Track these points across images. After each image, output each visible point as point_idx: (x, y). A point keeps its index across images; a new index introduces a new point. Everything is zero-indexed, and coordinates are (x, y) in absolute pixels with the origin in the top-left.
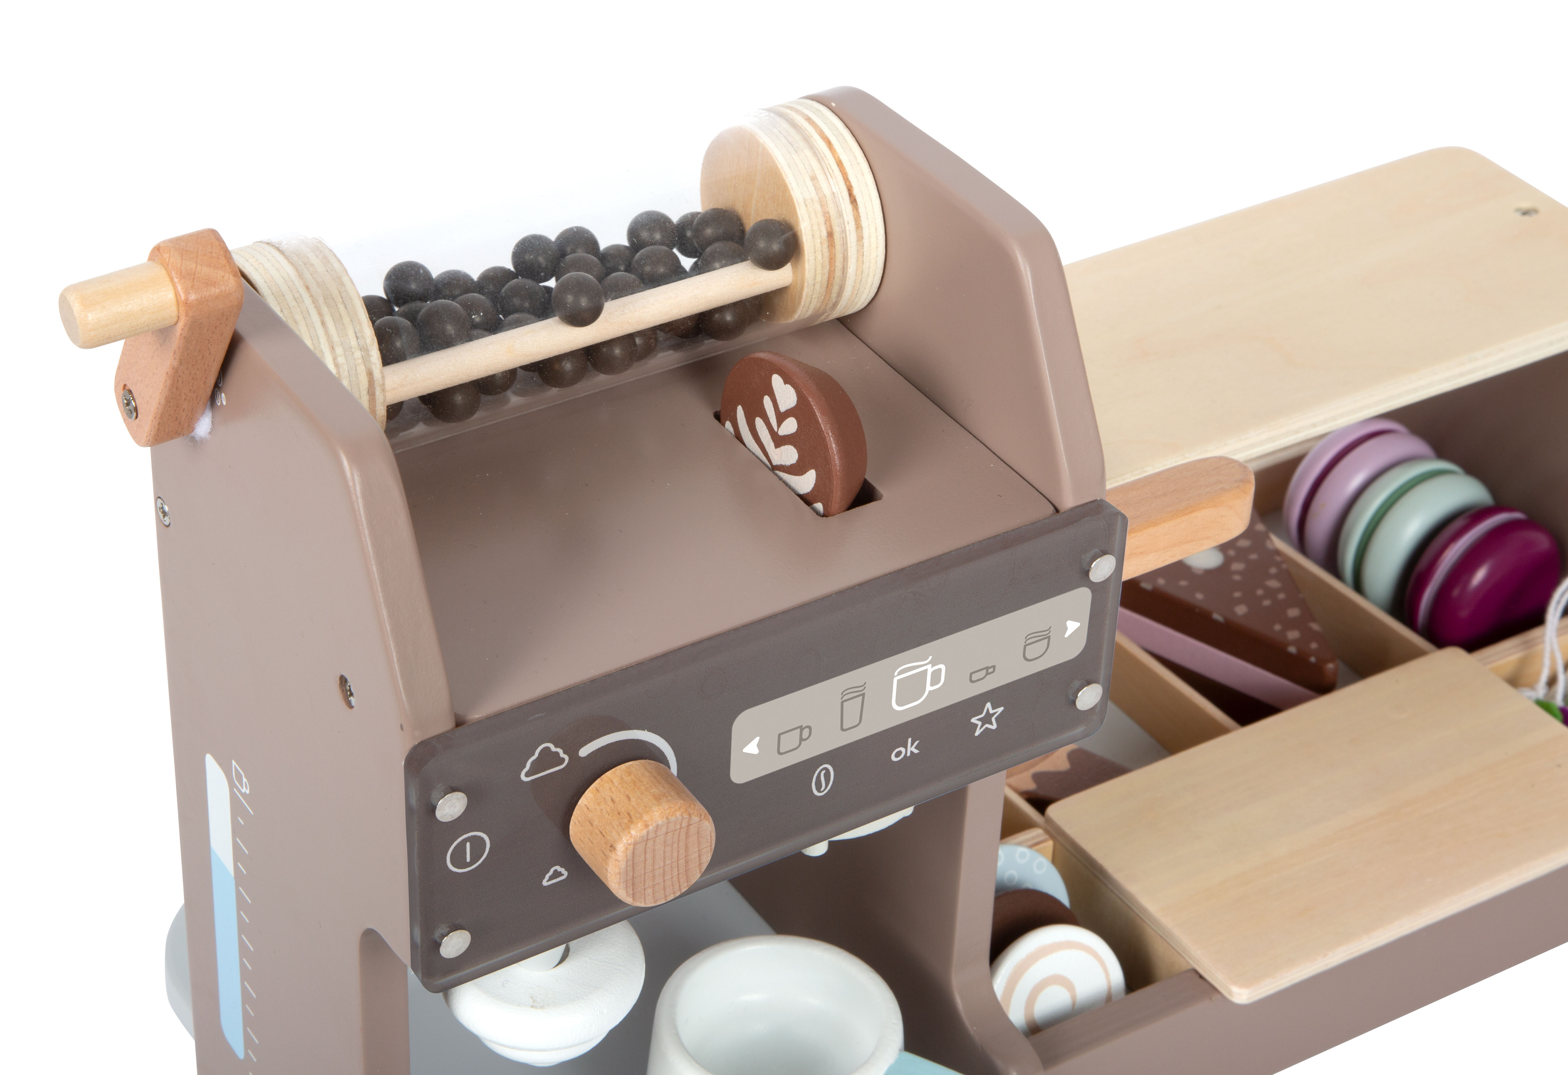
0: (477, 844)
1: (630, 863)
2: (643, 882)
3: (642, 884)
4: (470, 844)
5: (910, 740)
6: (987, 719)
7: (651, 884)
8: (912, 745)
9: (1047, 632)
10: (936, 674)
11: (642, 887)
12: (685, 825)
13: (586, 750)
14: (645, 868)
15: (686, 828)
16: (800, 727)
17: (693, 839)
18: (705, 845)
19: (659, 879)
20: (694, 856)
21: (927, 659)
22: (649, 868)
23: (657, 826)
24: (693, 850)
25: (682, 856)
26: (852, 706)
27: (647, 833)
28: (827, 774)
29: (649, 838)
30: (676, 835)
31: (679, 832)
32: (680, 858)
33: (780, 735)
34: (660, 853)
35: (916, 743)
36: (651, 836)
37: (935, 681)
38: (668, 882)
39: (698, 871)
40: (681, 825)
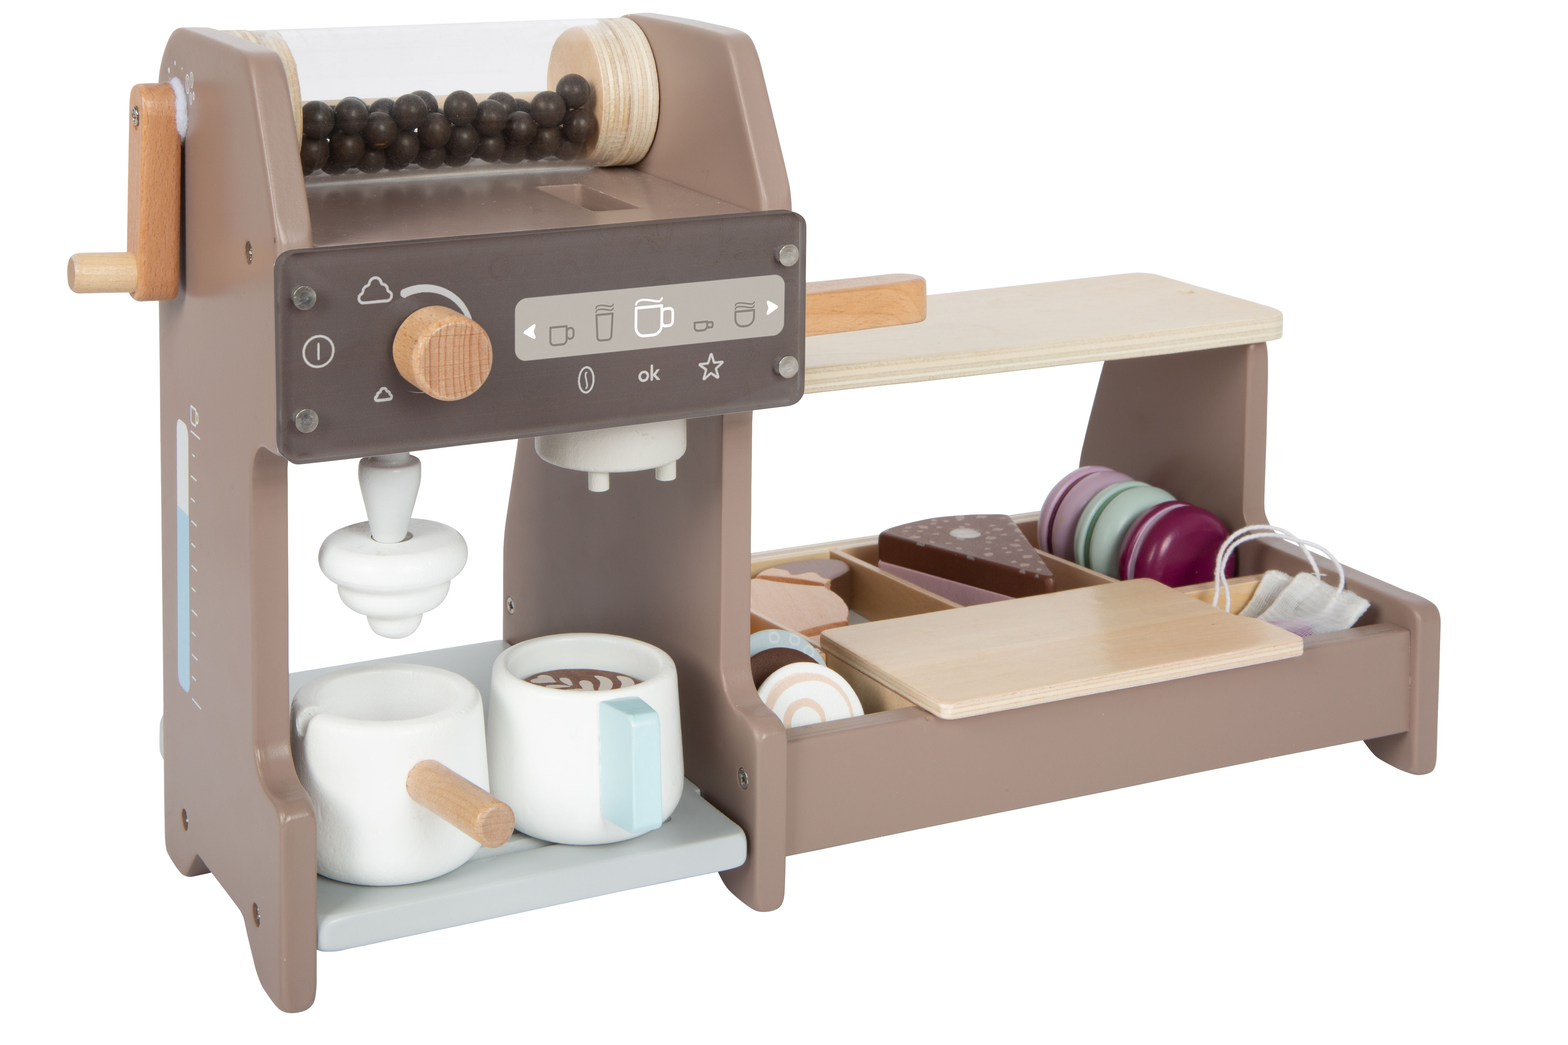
0: (325, 347)
1: (428, 352)
2: (437, 373)
4: (321, 345)
5: (652, 366)
6: (711, 368)
7: (444, 378)
8: (654, 371)
9: (752, 306)
10: (667, 314)
11: (437, 378)
12: (468, 332)
13: (406, 293)
14: (439, 361)
15: (469, 336)
16: (566, 326)
17: (475, 347)
18: (484, 357)
19: (450, 375)
20: (476, 364)
21: (659, 299)
22: (442, 363)
23: (448, 327)
24: (475, 358)
25: (467, 361)
26: (605, 321)
27: (441, 330)
28: (589, 375)
29: (442, 335)
30: (462, 340)
31: (465, 338)
32: (465, 362)
33: (551, 328)
34: (450, 351)
35: (657, 371)
36: (443, 333)
37: (667, 320)
38: (457, 381)
39: (479, 379)
40: (465, 332)
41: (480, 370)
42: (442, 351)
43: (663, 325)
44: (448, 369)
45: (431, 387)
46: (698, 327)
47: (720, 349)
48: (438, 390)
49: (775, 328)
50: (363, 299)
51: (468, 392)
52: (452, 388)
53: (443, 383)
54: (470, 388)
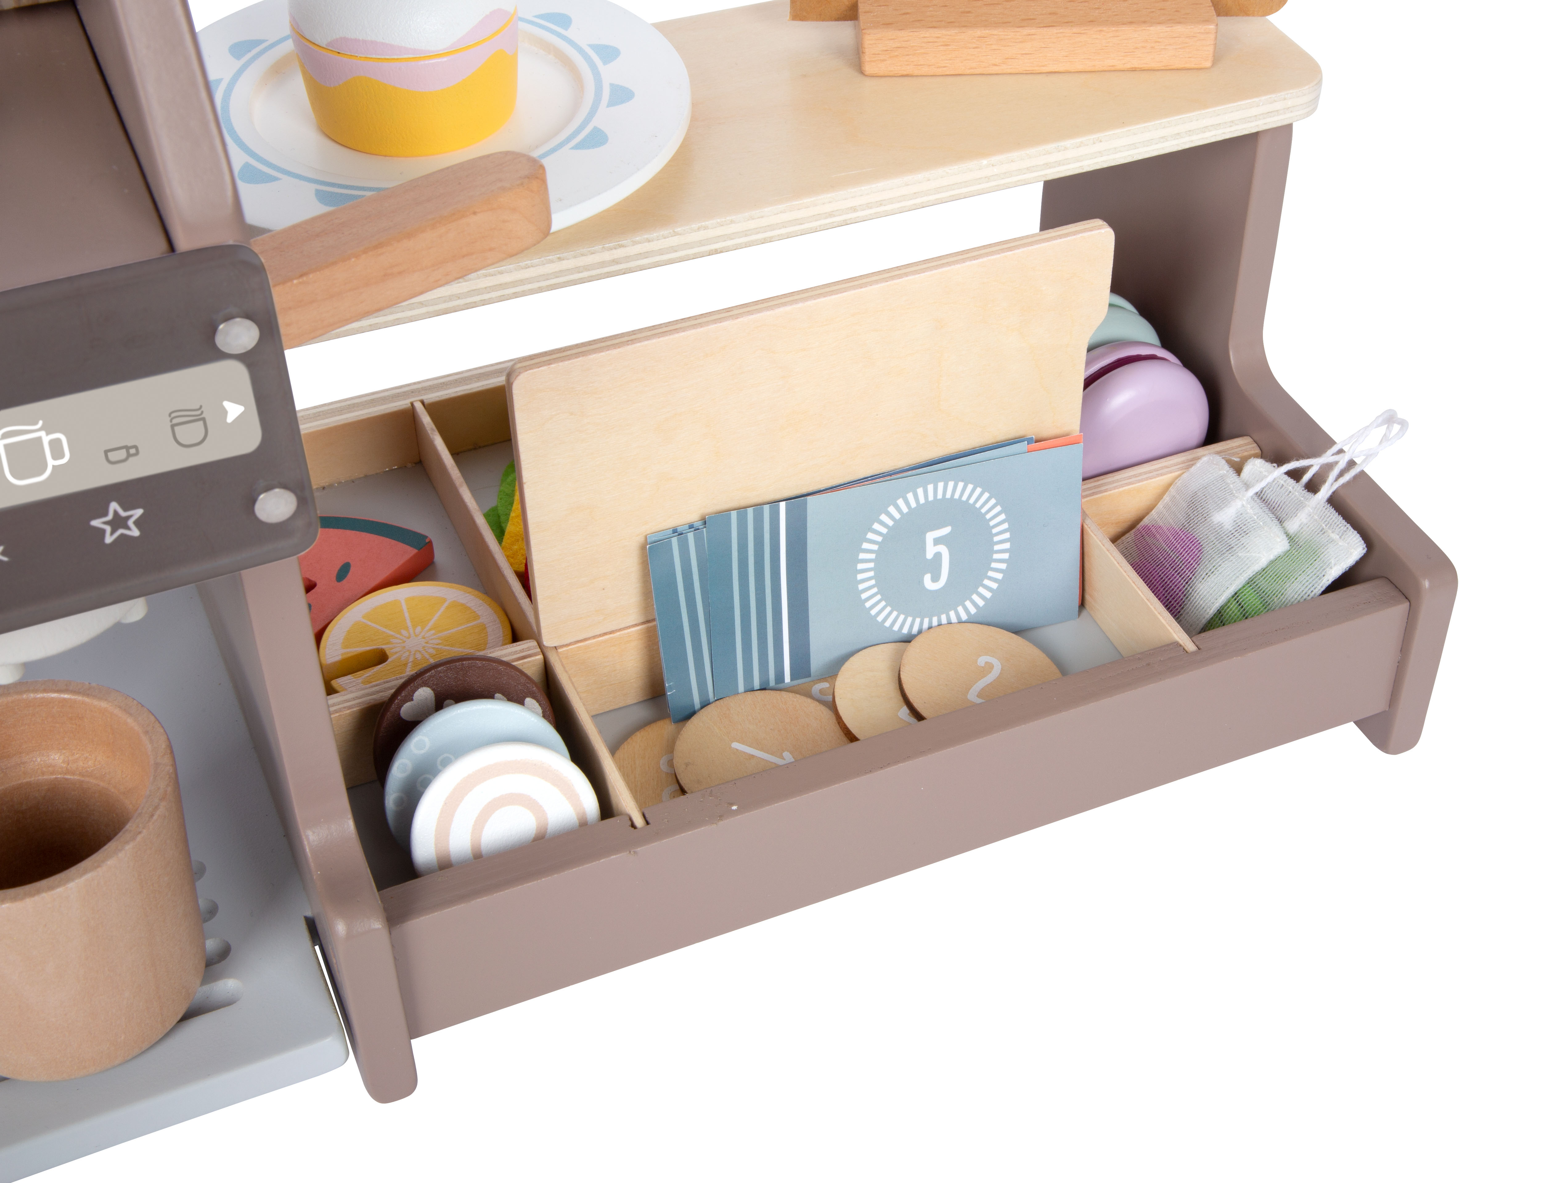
6: (118, 522)
9: (199, 412)
10: (56, 446)
21: (36, 423)
37: (57, 452)
43: (51, 463)
46: (113, 456)
49: (248, 441)
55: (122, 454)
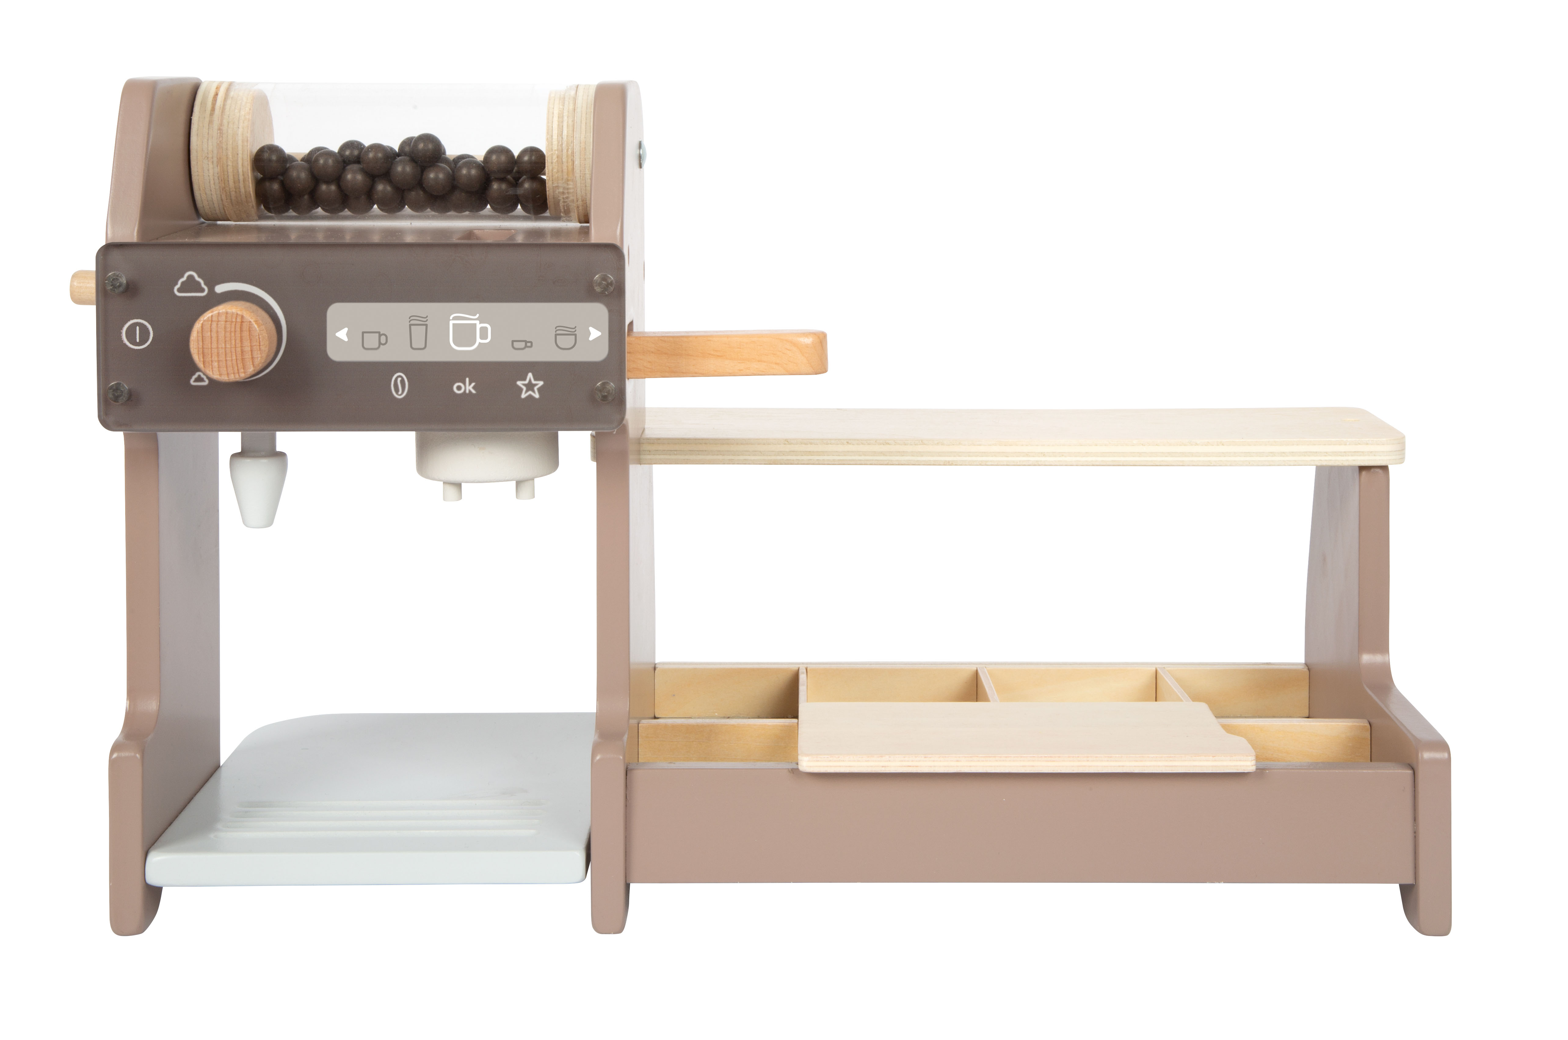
0: (144, 331)
1: (200, 335)
2: (210, 354)
3: (210, 356)
4: (139, 328)
5: (467, 380)
6: (530, 387)
7: (216, 359)
8: (470, 384)
9: (574, 330)
10: (484, 331)
11: (210, 359)
12: (239, 320)
13: (220, 289)
14: (211, 343)
15: (240, 324)
16: (379, 333)
17: (246, 334)
18: (255, 344)
19: (222, 358)
20: (247, 349)
21: (475, 315)
22: (214, 345)
23: (219, 313)
24: (247, 343)
25: (239, 345)
26: (418, 331)
27: (212, 316)
28: (403, 381)
29: (213, 320)
30: (233, 326)
31: (235, 325)
32: (237, 346)
33: (363, 333)
34: (222, 335)
35: (473, 384)
36: (215, 319)
37: (484, 335)
38: (229, 363)
39: (251, 363)
40: (236, 319)
41: (252, 355)
42: (214, 335)
43: (479, 340)
44: (221, 352)
45: (204, 367)
46: (516, 345)
47: (540, 369)
48: (211, 371)
49: (600, 354)
50: (179, 290)
51: (240, 374)
52: (225, 369)
53: (216, 364)
54: (242, 370)
55: (522, 345)
